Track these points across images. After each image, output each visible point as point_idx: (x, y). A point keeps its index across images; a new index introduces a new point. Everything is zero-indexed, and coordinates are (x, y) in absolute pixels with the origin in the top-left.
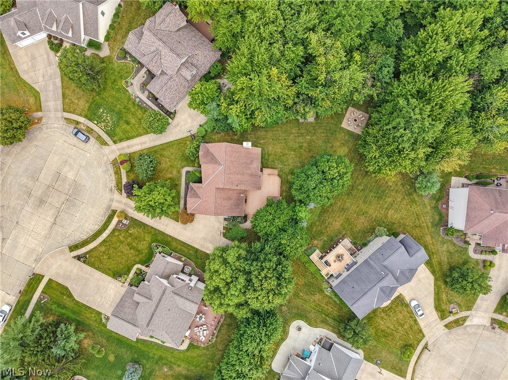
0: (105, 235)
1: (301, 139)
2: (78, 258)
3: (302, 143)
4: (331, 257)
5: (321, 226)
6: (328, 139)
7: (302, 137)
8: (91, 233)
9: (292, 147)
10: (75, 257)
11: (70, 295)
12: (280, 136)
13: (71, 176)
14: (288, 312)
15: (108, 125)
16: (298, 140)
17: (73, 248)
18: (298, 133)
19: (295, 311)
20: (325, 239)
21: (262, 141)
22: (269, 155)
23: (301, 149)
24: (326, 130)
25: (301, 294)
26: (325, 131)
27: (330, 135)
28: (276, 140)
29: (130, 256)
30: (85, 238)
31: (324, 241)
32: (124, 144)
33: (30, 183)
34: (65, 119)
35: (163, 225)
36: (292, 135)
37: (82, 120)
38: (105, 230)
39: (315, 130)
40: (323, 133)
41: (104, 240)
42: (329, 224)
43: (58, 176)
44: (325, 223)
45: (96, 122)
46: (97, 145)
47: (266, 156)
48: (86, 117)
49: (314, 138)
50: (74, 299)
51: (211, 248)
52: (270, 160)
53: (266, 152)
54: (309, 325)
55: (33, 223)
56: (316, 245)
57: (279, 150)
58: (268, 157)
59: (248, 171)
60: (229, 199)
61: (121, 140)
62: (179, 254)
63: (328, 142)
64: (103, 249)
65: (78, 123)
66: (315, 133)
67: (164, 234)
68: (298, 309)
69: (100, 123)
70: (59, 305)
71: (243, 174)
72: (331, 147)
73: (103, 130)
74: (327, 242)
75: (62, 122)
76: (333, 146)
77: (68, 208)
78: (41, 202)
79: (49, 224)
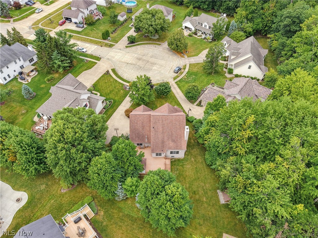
0: (120, 81)
1: (201, 192)
2: (108, 72)
3: (198, 194)
5: (117, 218)
6: (207, 219)
7: (204, 193)
8: (121, 76)
9: (192, 185)
10: (108, 70)
11: (86, 70)
12: (200, 174)
13: (154, 68)
14: (38, 190)
15: (186, 79)
16: (200, 189)
17: (114, 70)
18: (207, 190)
19: (37, 196)
20: (105, 224)
21: (193, 159)
22: (182, 166)
23: (192, 193)
24: (216, 217)
25: (52, 201)
26: (215, 215)
27: (212, 222)
28: (196, 171)
29: (106, 91)
30: (119, 74)
31: (102, 222)
32: (176, 86)
33: (150, 56)
34: (186, 65)
36: (203, 184)
37: (187, 70)
38: (123, 81)
39: (213, 206)
40: (212, 214)
41: (117, 81)
42: (120, 226)
43: (153, 64)
44: (121, 222)
45: (186, 75)
46: (173, 76)
47: (181, 164)
48: (188, 71)
49: (206, 205)
50: (83, 71)
52: (178, 167)
53: (185, 163)
54: (19, 210)
55: (128, 57)
56: (99, 213)
57: (187, 173)
58: (181, 166)
59: (166, 138)
60: (143, 127)
61: (178, 85)
62: (104, 113)
63: (204, 220)
64: (112, 80)
65: (185, 69)
66: (210, 205)
67: (119, 105)
68: (39, 199)
69: (187, 77)
70: (82, 66)
71: (163, 132)
72: (199, 223)
73: (182, 78)
74: (101, 225)
75: (184, 64)
76: (201, 225)
77: (136, 68)
78: (140, 59)
79: (127, 62)
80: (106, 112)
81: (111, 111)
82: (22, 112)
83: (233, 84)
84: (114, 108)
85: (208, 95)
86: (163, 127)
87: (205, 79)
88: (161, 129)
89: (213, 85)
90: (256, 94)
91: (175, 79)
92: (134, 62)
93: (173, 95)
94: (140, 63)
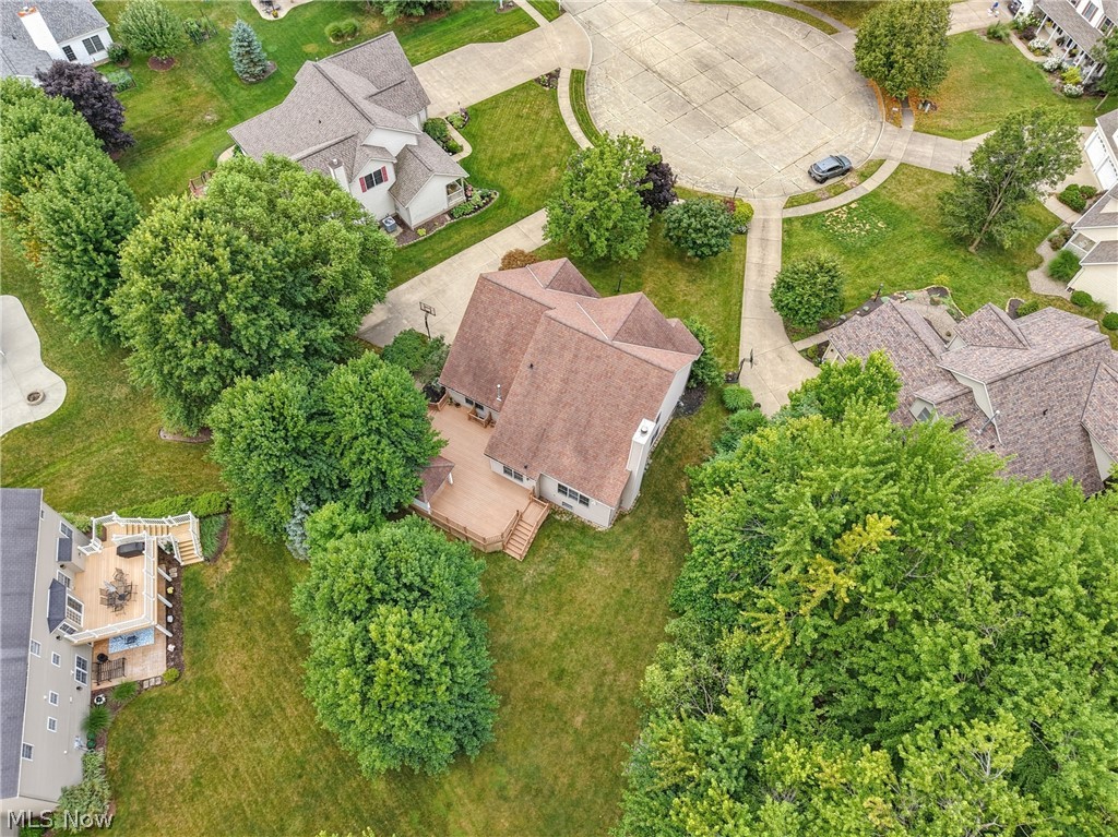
0: (574, 128)
1: (584, 687)
2: (553, 76)
3: (570, 687)
4: (144, 574)
5: (262, 608)
6: (539, 791)
7: (591, 696)
8: (592, 113)
9: (572, 643)
10: (558, 71)
11: (483, 39)
12: (628, 622)
13: (743, 125)
14: (101, 396)
15: (838, 223)
16: (586, 675)
17: (578, 78)
18: (611, 689)
19: (89, 413)
20: (215, 604)
21: (636, 554)
22: (582, 556)
23: (551, 674)
24: (577, 804)
25: (118, 450)
26: (575, 796)
27: (549, 810)
28: (621, 603)
29: (499, 149)
30: (589, 100)
31: (211, 596)
32: (775, 234)
33: (756, 66)
34: (881, 162)
35: (530, 231)
36: (612, 666)
37: (870, 185)
38: (585, 133)
39: (594, 759)
40: (571, 785)
41: (563, 123)
42: (253, 640)
43: (750, 106)
44: (262, 628)
45: (853, 206)
46: (793, 190)
47: (580, 547)
48: (874, 194)
49: (568, 742)
50: (471, 41)
51: (408, 296)
52: (564, 551)
53: (595, 552)
54: (21, 429)
55: (668, 43)
56: (219, 563)
57: (581, 594)
58: (577, 553)
59: (558, 428)
60: (508, 347)
61: (787, 233)
62: (440, 231)
63: (527, 789)
64: (546, 114)
65: (865, 177)
66: (583, 750)
67: (509, 223)
68: (89, 424)
69: (849, 213)
70: (476, 20)
72: (502, 788)
73: (827, 212)
74: (203, 604)
75: (875, 154)
76: (506, 799)
77: (670, 97)
78: (705, 66)
79: (651, 61)
80: (450, 226)
81: (467, 231)
82: (203, 117)
83: (1005, 330)
84: (487, 227)
85: (864, 330)
86: (565, 381)
87: (919, 254)
88: (556, 385)
89: (936, 297)
90: (1089, 426)
91: (793, 202)
92: (676, 73)
93: (737, 266)
94: (699, 86)
